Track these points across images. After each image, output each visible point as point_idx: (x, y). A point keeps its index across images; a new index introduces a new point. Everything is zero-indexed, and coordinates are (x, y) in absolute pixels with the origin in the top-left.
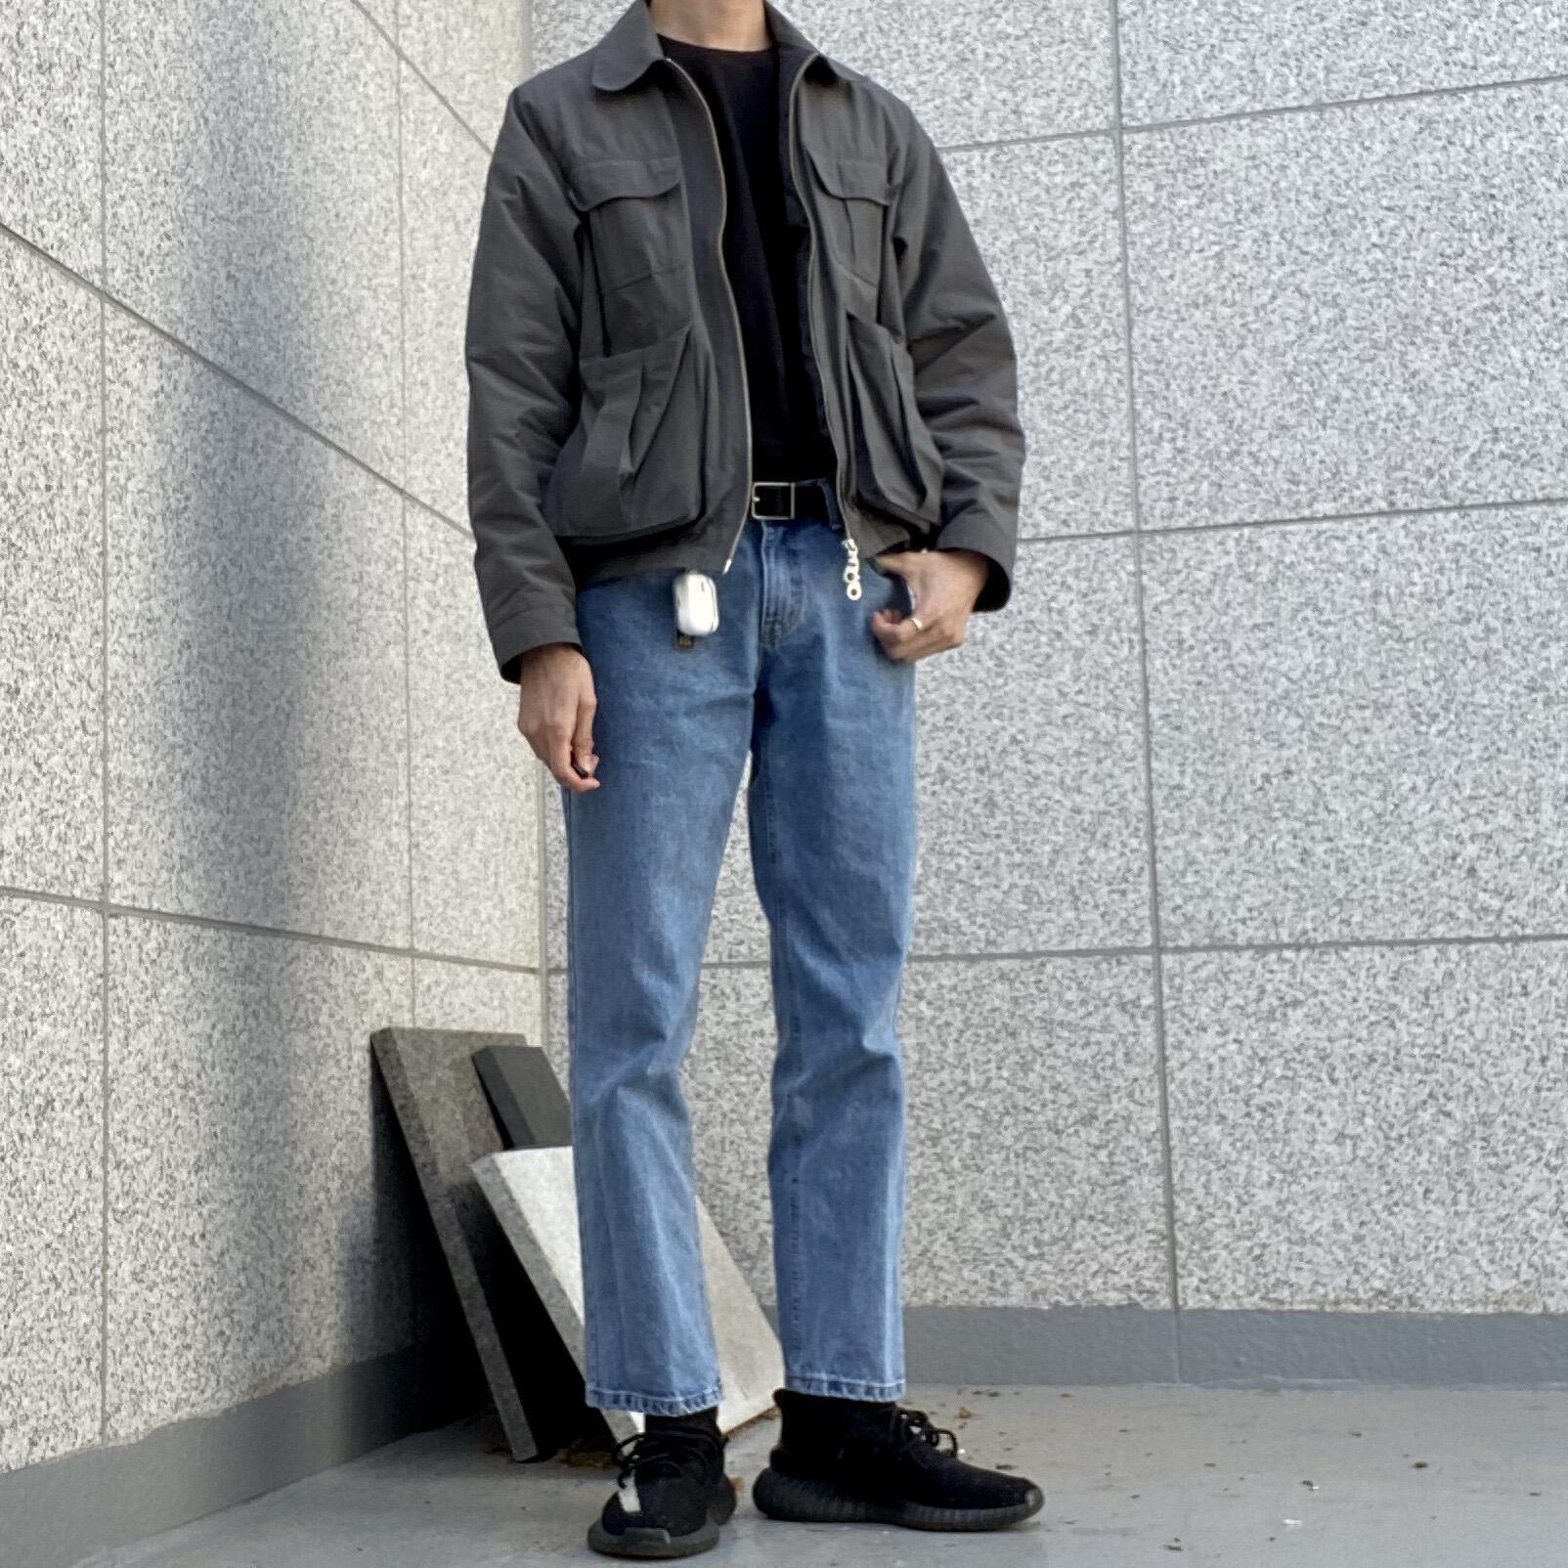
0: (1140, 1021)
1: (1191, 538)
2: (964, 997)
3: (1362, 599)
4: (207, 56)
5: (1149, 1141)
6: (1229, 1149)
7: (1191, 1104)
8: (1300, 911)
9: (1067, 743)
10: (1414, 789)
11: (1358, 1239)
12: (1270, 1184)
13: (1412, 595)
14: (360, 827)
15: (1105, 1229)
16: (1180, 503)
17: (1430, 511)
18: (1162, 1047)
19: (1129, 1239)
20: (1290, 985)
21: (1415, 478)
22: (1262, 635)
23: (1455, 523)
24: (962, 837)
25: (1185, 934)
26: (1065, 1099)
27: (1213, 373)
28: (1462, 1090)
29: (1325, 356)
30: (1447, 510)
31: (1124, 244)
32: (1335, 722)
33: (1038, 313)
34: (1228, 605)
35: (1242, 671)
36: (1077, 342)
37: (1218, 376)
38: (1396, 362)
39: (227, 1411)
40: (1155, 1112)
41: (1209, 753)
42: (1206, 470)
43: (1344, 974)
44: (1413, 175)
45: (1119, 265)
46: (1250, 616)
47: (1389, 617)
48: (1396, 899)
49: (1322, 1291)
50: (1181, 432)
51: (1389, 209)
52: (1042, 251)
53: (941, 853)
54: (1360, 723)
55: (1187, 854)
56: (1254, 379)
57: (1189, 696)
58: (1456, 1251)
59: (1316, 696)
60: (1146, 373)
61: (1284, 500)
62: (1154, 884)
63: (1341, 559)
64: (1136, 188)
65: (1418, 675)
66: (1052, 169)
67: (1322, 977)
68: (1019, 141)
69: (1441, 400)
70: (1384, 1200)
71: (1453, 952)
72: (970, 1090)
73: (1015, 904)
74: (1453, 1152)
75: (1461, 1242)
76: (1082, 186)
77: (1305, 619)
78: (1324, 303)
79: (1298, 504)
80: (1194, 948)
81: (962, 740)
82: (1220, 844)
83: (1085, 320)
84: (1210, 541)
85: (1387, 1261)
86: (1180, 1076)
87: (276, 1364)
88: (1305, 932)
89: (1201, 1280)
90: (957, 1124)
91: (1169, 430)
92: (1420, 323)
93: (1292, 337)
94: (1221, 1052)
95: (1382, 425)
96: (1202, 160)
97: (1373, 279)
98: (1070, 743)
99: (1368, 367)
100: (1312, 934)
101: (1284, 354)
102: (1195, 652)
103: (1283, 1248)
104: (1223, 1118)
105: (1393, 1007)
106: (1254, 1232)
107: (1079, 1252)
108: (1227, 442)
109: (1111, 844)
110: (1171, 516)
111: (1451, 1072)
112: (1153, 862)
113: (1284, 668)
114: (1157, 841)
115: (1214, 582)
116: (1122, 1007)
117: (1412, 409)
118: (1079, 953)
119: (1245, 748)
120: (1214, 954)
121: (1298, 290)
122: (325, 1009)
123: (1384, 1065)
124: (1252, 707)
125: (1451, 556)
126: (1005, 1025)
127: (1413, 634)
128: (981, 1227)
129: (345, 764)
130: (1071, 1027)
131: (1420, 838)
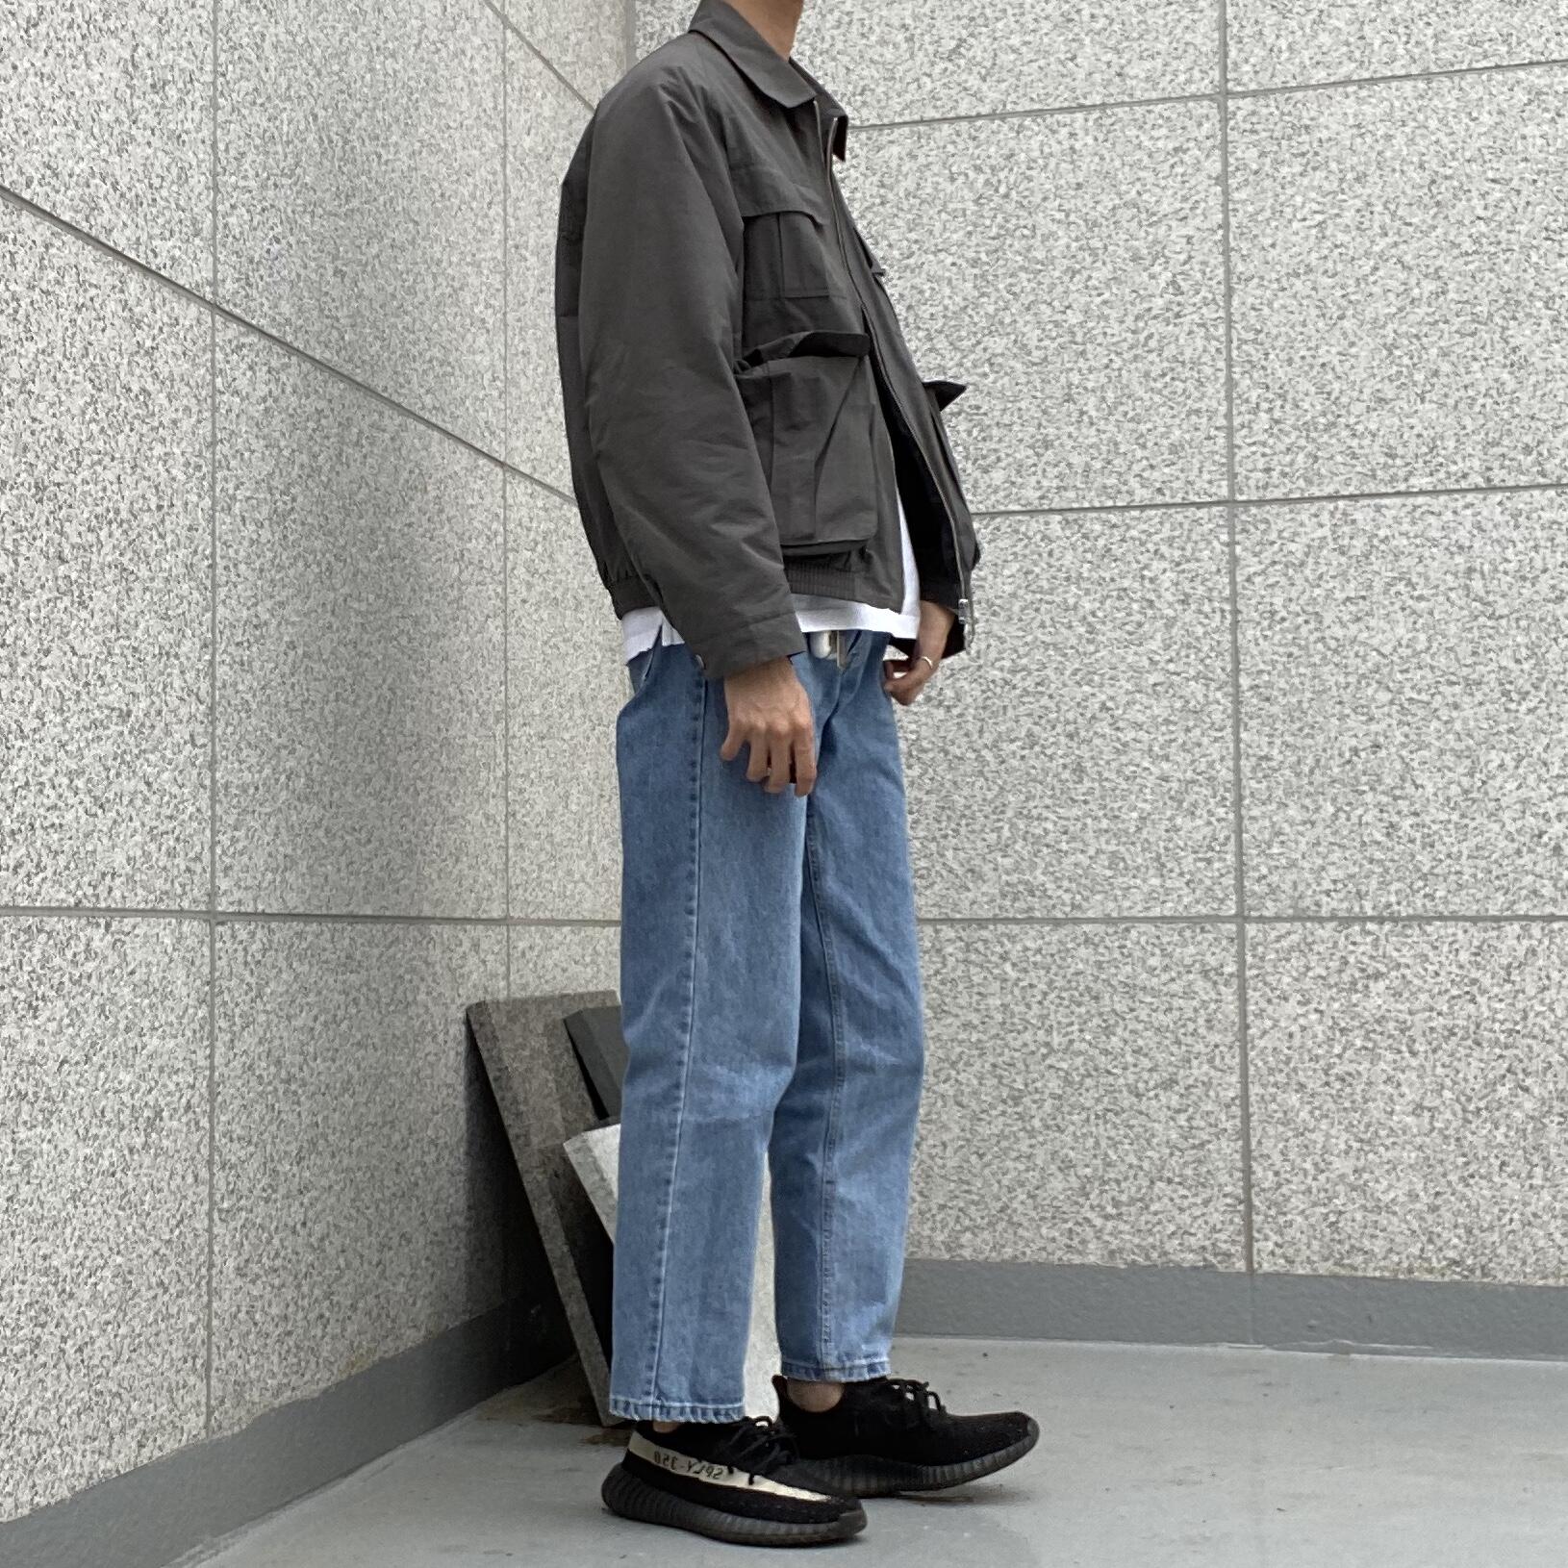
0: (1222, 989)
1: (1286, 509)
2: (1049, 959)
3: (1455, 575)
4: (318, 52)
5: (1228, 1106)
6: (1308, 1117)
7: (1271, 1071)
8: (1384, 884)
9: (1157, 712)
10: (1501, 766)
11: (1434, 1209)
12: (1347, 1153)
13: (1506, 573)
14: (458, 804)
15: (1183, 1192)
16: (1275, 474)
17: (1526, 488)
18: (1243, 1013)
19: (1206, 1203)
20: (1372, 957)
21: (1512, 455)
22: (1353, 608)
23: (1551, 500)
24: (1048, 801)
25: (1269, 904)
26: (1146, 1063)
27: (1312, 344)
28: (1541, 1066)
29: (1425, 329)
30: (1544, 487)
31: (1226, 211)
32: (1424, 697)
33: (1138, 280)
34: (1320, 577)
35: (1333, 644)
36: (1176, 309)
37: (1317, 347)
38: (1497, 337)
39: (325, 1391)
40: (1234, 1079)
41: (1298, 725)
42: (1302, 442)
43: (1427, 949)
44: (1520, 148)
45: (1221, 232)
46: (1343, 590)
47: (1482, 593)
48: (1480, 875)
49: (1396, 1259)
50: (1279, 403)
51: (1493, 181)
52: (1144, 216)
53: (1029, 817)
54: (1450, 700)
55: (1273, 824)
56: (1353, 350)
57: (1280, 667)
58: (1529, 1224)
59: (1407, 671)
60: (1246, 342)
61: (1379, 473)
62: (1240, 853)
63: (1438, 535)
64: (1239, 154)
65: (1509, 652)
66: (1155, 133)
67: (1405, 950)
68: (1123, 104)
69: (1541, 377)
70: (1459, 1173)
71: (1536, 929)
72: (1052, 1051)
73: (1101, 869)
74: (1530, 1127)
75: (1535, 1215)
76: (1185, 151)
77: (1398, 593)
78: (1426, 276)
79: (1393, 479)
80: (1278, 918)
81: (1052, 705)
82: (1306, 816)
83: (1184, 286)
84: (1305, 512)
85: (1461, 1231)
86: (1261, 1043)
87: (373, 1339)
88: (1389, 905)
89: (1276, 1244)
90: (1039, 1085)
91: (1266, 400)
92: (1523, 297)
93: (1393, 310)
94: (1302, 1021)
95: (1481, 401)
96: (1307, 127)
97: (1475, 252)
98: (1160, 710)
99: (1469, 341)
100: (1396, 908)
101: (1383, 327)
102: (1286, 624)
103: (1359, 1216)
104: (1302, 1086)
105: (1474, 982)
106: (1330, 1199)
107: (1156, 1213)
108: (1324, 414)
109: (1198, 813)
110: (1266, 487)
111: (1530, 1047)
112: (1239, 831)
113: (1375, 642)
114: (1244, 812)
115: (1307, 555)
116: (1205, 974)
117: (1511, 385)
118: (1163, 919)
119: (1334, 720)
120: (1298, 925)
121: (1399, 261)
122: (423, 988)
123: (1463, 1039)
124: (1342, 680)
125: (1545, 533)
126: (1088, 988)
127: (1506, 611)
128: (1060, 1187)
129: (446, 743)
130: (1155, 993)
131: (1506, 816)
